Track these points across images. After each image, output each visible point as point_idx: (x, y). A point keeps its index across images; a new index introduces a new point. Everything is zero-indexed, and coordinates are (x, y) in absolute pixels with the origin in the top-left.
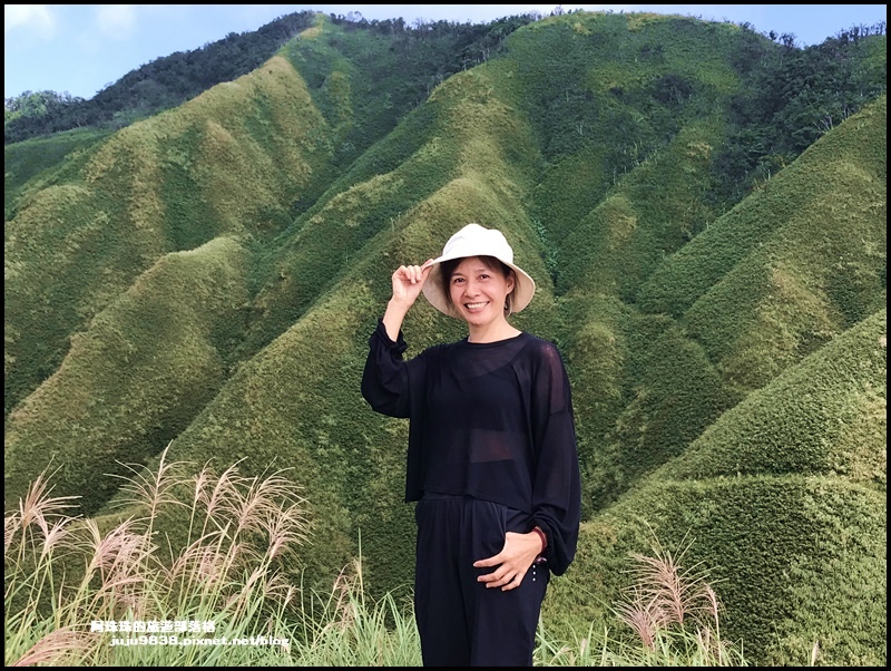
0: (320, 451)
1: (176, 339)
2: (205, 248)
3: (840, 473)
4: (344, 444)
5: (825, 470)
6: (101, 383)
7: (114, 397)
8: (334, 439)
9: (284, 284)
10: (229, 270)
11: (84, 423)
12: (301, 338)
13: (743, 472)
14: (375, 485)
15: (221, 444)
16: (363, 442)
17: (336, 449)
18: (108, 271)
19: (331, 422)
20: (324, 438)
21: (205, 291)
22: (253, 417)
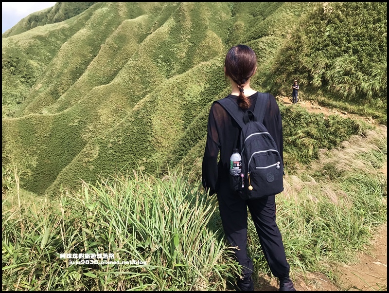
0: (159, 64)
1: (128, 43)
2: (137, 18)
3: (272, 35)
4: (165, 62)
5: (268, 35)
6: (110, 56)
7: (113, 60)
8: (163, 61)
9: (156, 25)
10: (143, 23)
11: (105, 67)
12: (154, 35)
13: (248, 41)
14: (173, 71)
15: (133, 65)
16: (170, 61)
17: (163, 63)
18: (114, 29)
19: (162, 56)
20: (160, 61)
21: (136, 30)
22: (141, 57)
